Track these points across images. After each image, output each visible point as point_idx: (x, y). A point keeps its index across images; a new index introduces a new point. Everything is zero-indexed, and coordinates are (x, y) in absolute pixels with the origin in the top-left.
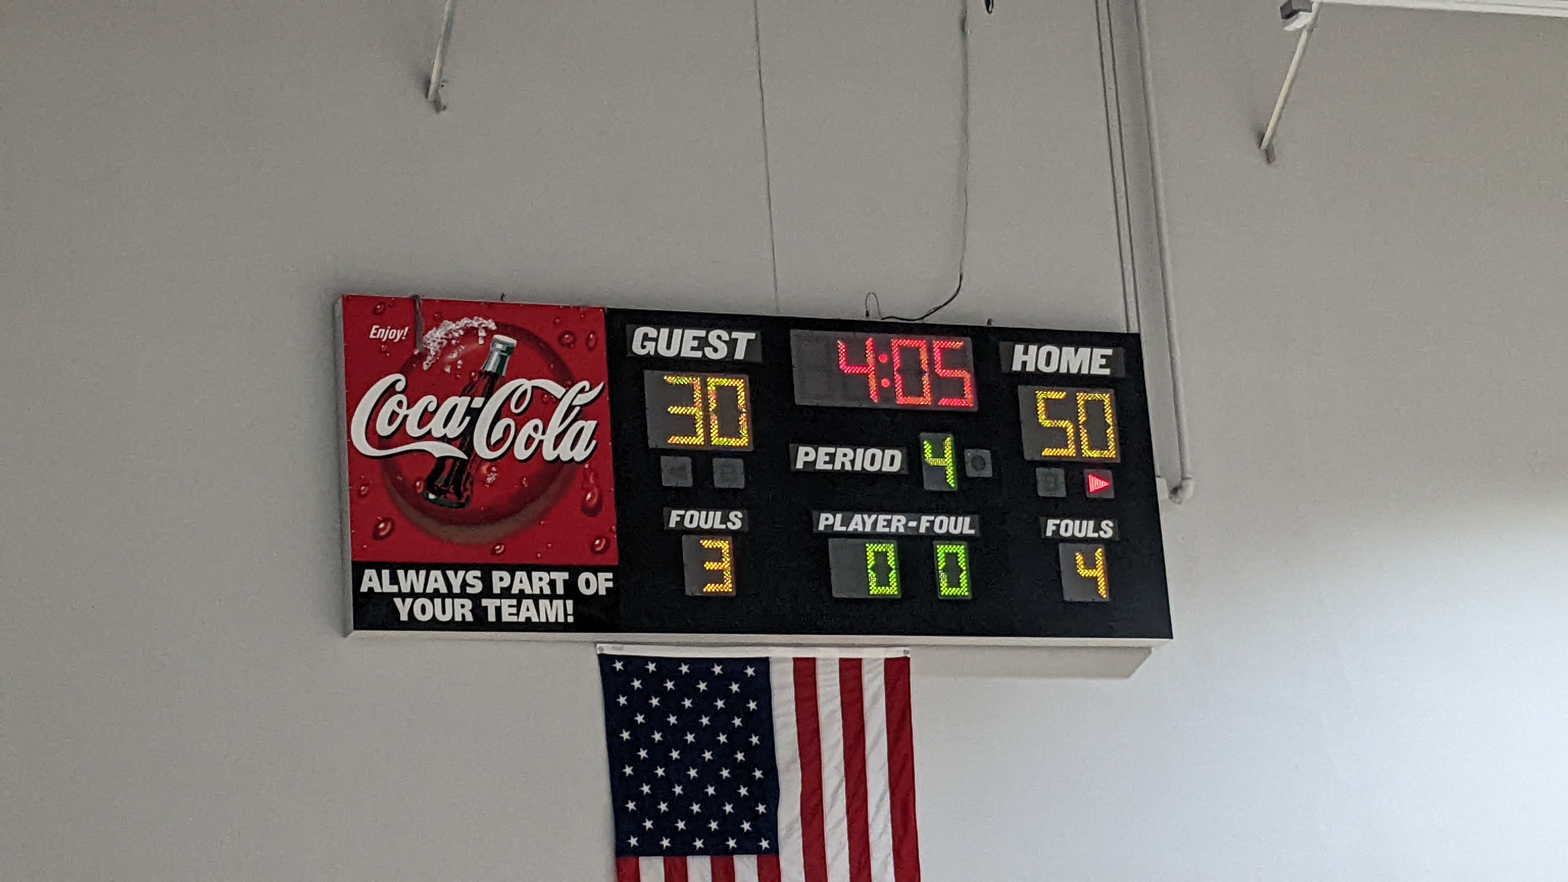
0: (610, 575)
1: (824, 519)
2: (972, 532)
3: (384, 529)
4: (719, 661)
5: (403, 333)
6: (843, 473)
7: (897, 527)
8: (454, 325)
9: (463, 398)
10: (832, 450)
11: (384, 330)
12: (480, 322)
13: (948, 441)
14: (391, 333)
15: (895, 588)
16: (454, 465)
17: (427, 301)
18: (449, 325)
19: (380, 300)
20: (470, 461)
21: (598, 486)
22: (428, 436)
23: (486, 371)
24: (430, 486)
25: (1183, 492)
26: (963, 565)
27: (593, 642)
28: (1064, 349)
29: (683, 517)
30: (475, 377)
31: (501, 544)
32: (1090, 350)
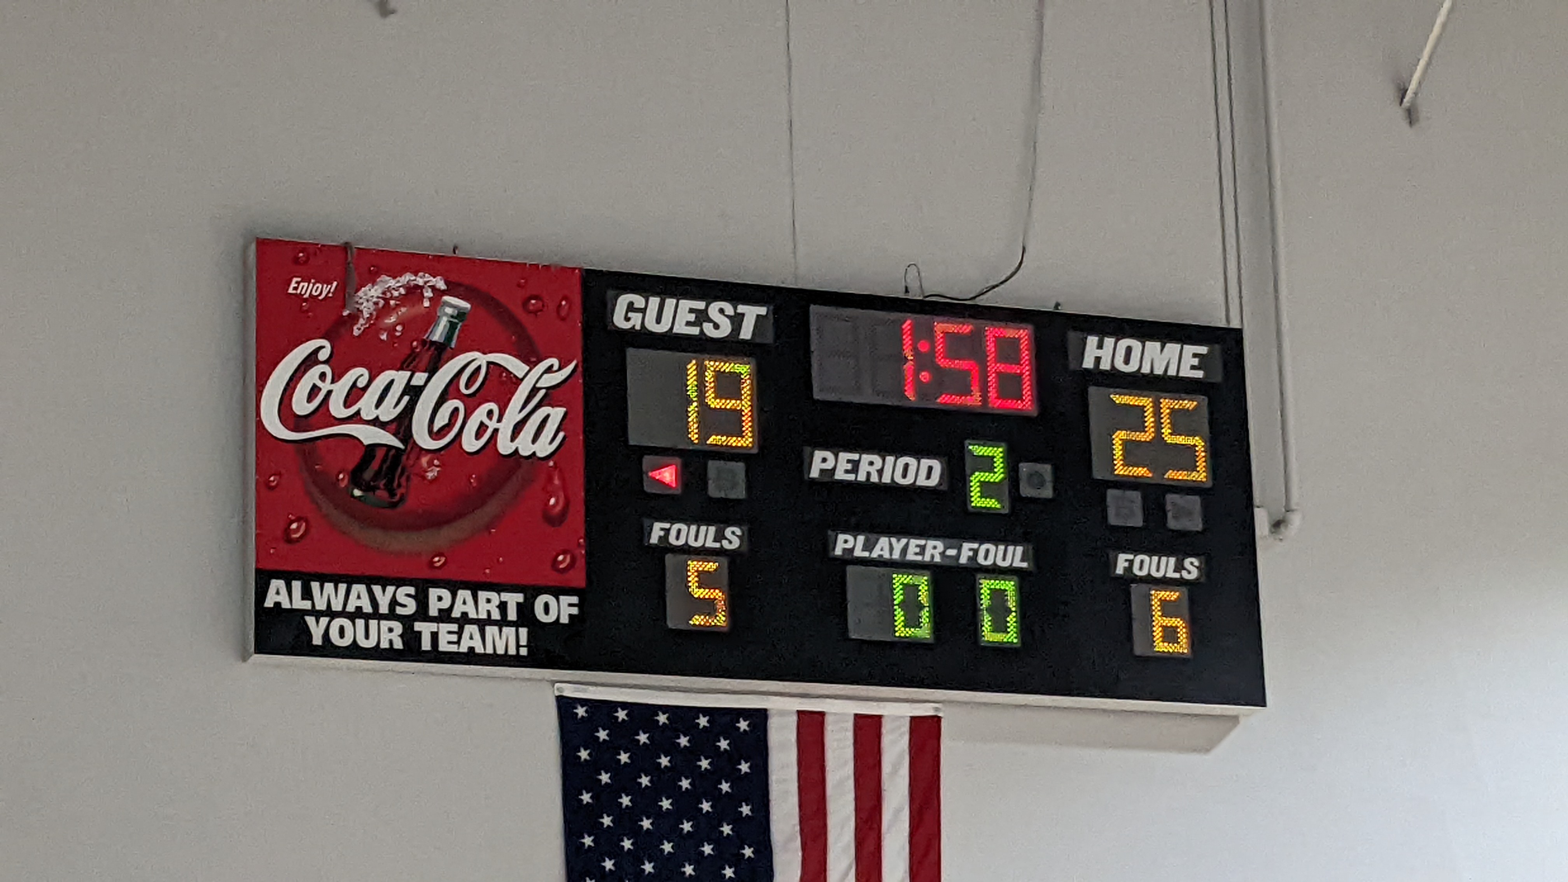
0: (575, 600)
1: (842, 541)
2: (1025, 565)
3: (298, 529)
4: (705, 711)
6: (868, 486)
7: (933, 556)
8: (394, 282)
9: (400, 372)
10: (855, 456)
11: (306, 284)
12: (426, 280)
13: (999, 453)
14: (315, 288)
15: (927, 631)
16: (386, 455)
17: (360, 251)
18: (386, 282)
19: (304, 247)
20: (408, 450)
21: (564, 489)
22: (356, 418)
23: (431, 341)
24: (356, 479)
25: (1286, 526)
26: (1011, 606)
27: (551, 681)
28: (1147, 343)
29: (667, 531)
30: (416, 348)
31: (440, 555)
32: (1179, 346)
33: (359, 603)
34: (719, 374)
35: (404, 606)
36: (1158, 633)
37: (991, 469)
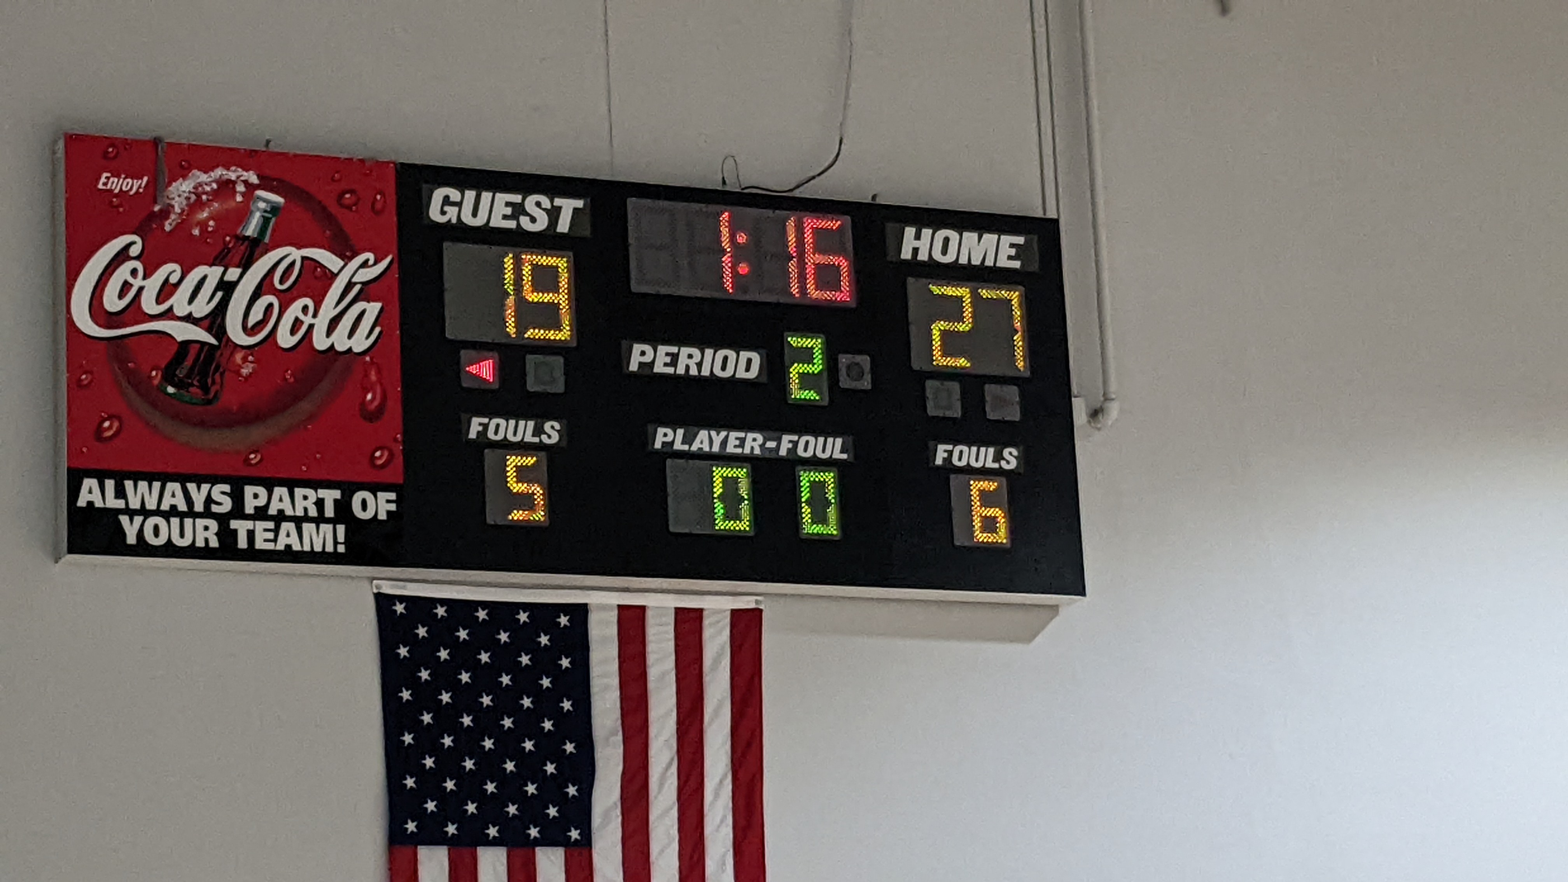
0: (392, 496)
1: (662, 434)
2: (844, 456)
3: (110, 427)
4: (525, 606)
5: (141, 184)
6: (687, 378)
7: (752, 448)
8: (206, 176)
9: (214, 268)
10: (674, 349)
11: (116, 180)
12: (239, 174)
13: (818, 344)
14: (125, 183)
15: (747, 523)
16: (201, 350)
17: (170, 144)
18: (198, 176)
19: (113, 142)
20: (222, 346)
21: (381, 384)
22: (168, 315)
23: (244, 236)
24: (169, 377)
25: (1105, 416)
26: (831, 497)
27: (368, 578)
28: (966, 235)
29: (486, 426)
30: (230, 242)
31: (256, 452)
32: (996, 236)
33: (173, 501)
34: (536, 268)
35: (220, 504)
36: (977, 524)
37: (810, 361)
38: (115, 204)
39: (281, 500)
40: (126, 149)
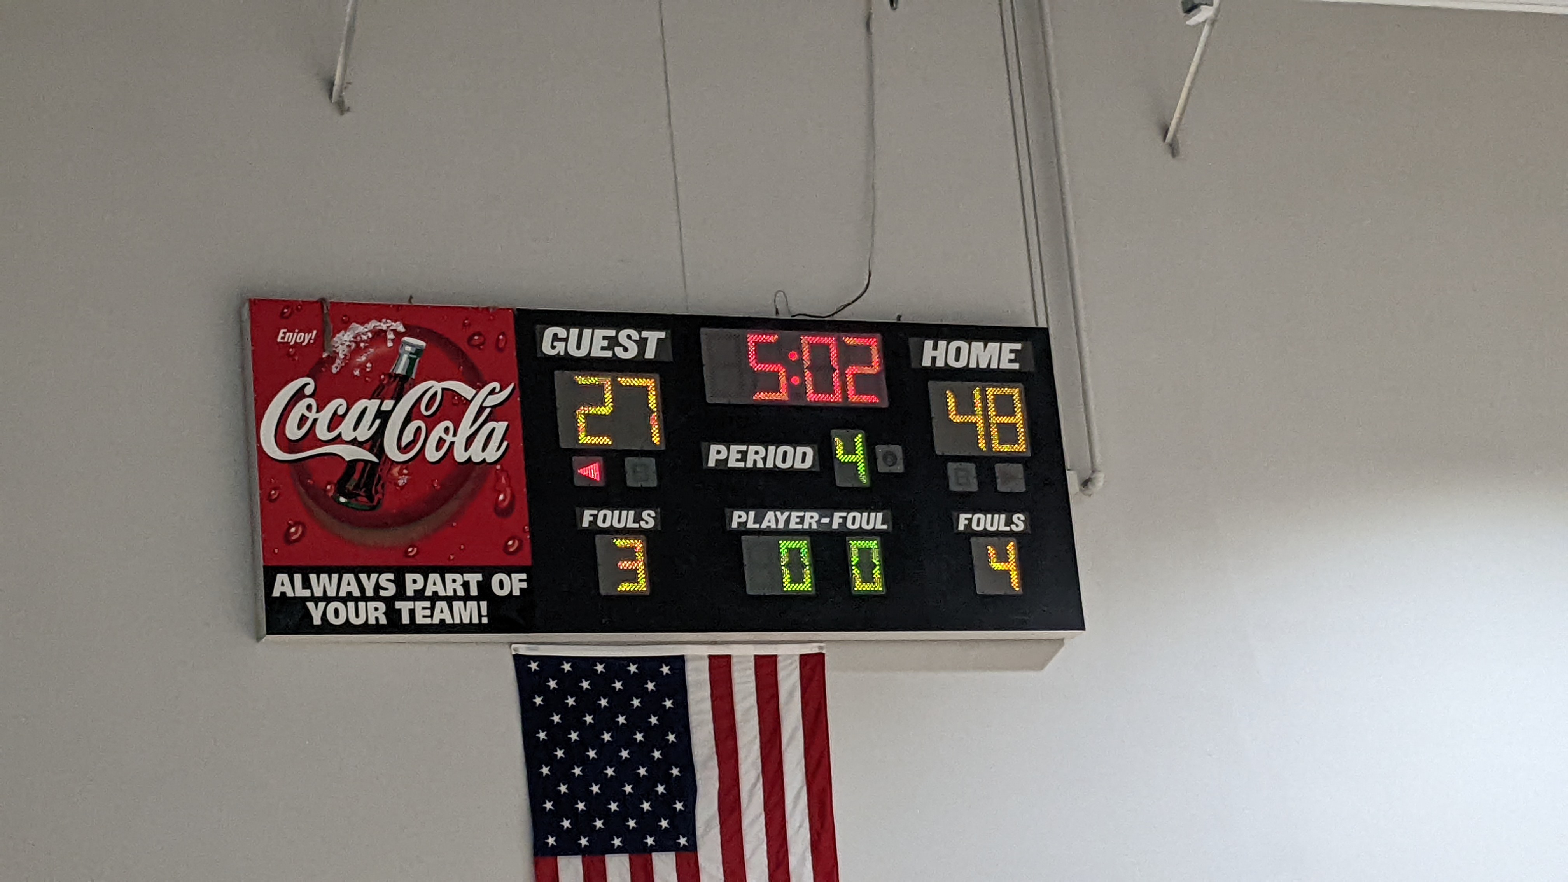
0: (524, 576)
1: (737, 517)
2: (885, 527)
3: (296, 532)
4: (634, 660)
5: (312, 336)
6: (755, 471)
7: (810, 524)
8: (362, 328)
9: (372, 400)
10: (744, 448)
11: (291, 334)
12: (388, 325)
13: (859, 439)
14: (299, 336)
15: (810, 585)
16: (365, 468)
17: (334, 304)
18: (356, 328)
19: (288, 304)
20: (381, 463)
21: (510, 486)
22: (338, 440)
23: (395, 374)
24: (341, 490)
25: (1094, 485)
26: (876, 561)
27: (508, 643)
28: (974, 344)
29: (595, 517)
30: (384, 379)
31: (413, 546)
32: (998, 344)
33: (349, 589)
34: (630, 388)
35: (386, 589)
37: (853, 452)
38: (292, 353)
39: (435, 584)
40: (297, 309)
